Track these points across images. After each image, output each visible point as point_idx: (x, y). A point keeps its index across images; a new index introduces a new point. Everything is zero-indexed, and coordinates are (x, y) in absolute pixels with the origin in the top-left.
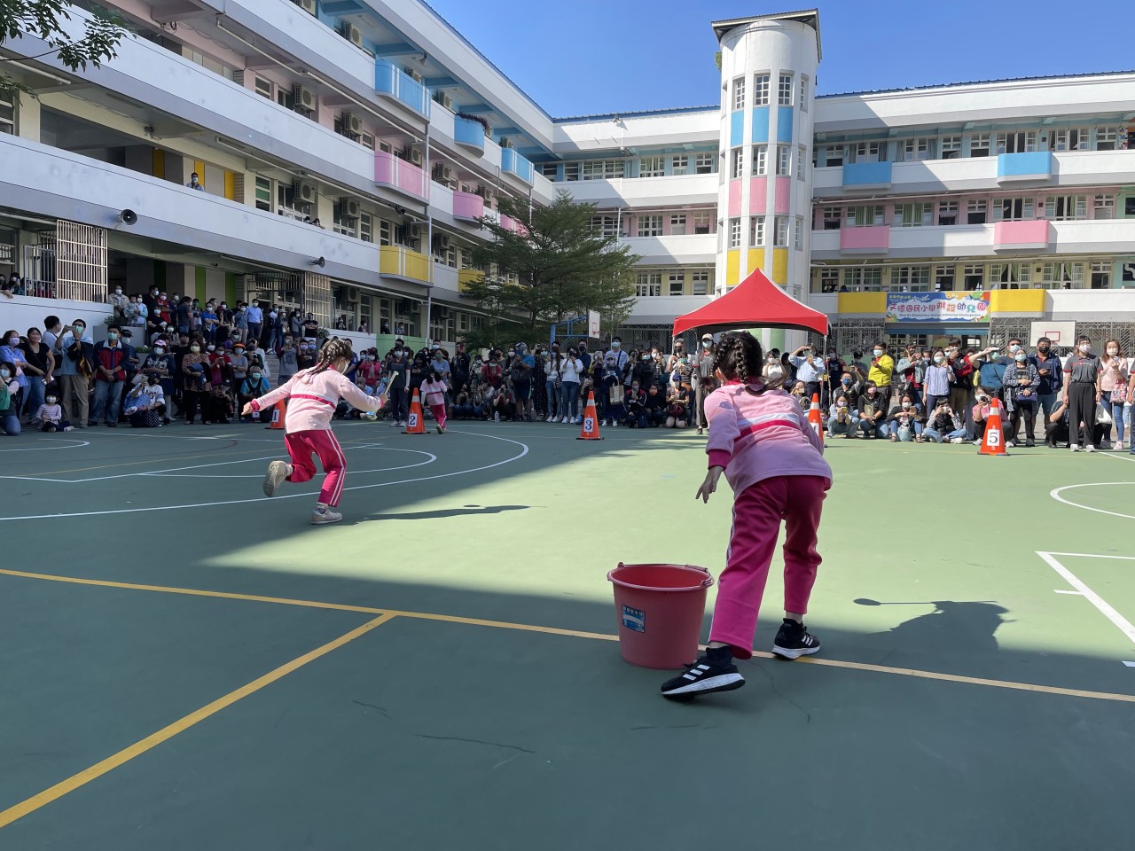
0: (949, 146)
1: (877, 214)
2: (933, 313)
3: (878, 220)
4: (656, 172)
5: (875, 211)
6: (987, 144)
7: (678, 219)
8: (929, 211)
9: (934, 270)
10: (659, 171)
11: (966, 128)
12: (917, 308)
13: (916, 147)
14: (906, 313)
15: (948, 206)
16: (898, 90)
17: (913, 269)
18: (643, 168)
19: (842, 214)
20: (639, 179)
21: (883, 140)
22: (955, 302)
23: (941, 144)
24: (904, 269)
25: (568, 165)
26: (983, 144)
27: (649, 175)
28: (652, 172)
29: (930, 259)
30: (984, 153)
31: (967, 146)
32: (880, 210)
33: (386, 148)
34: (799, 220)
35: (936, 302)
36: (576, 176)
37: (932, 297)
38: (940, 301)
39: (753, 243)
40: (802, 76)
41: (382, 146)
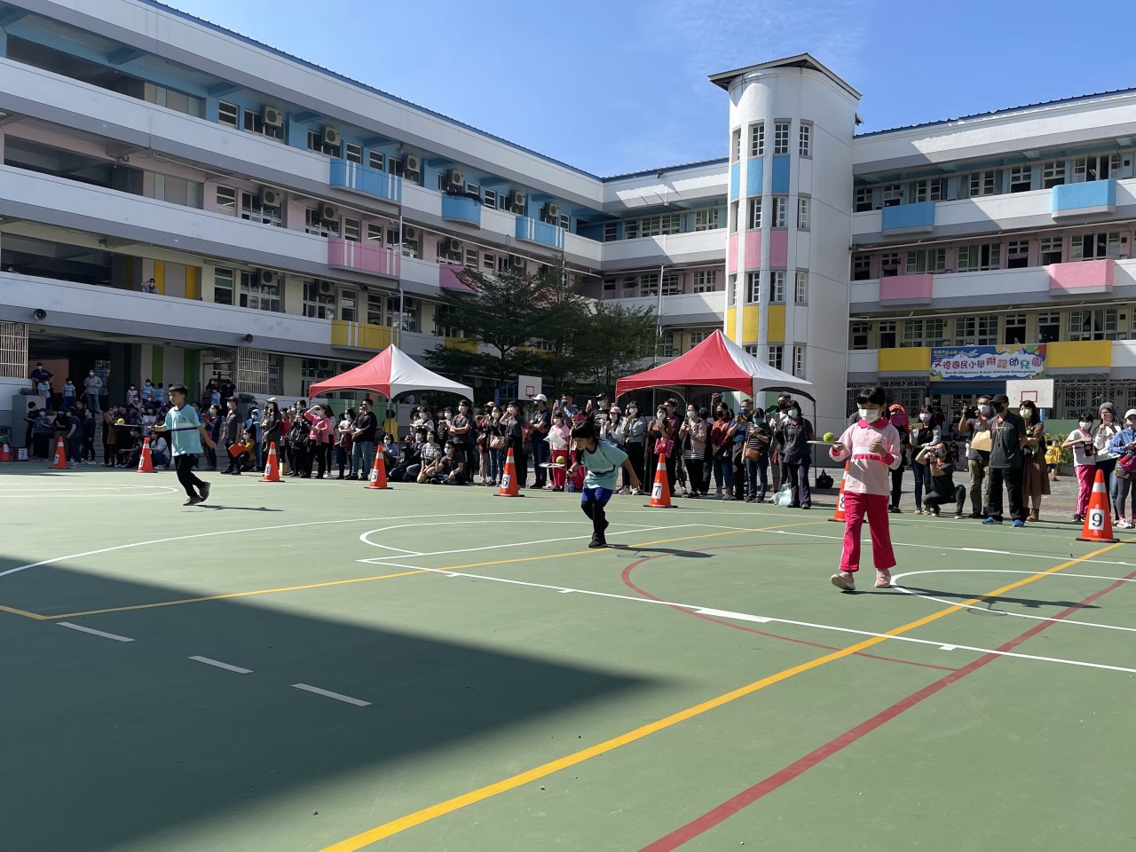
0: (1018, 178)
2: (983, 370)
5: (937, 255)
9: (1003, 319)
10: (713, 224)
12: (964, 365)
13: (982, 181)
14: (952, 370)
17: (981, 319)
18: (698, 221)
19: (902, 261)
21: (944, 176)
22: (1007, 357)
23: (1009, 176)
24: (970, 319)
26: (1058, 173)
27: (704, 228)
31: (1037, 175)
32: (941, 254)
33: (378, 229)
34: (801, 273)
35: (985, 357)
36: (635, 234)
37: (981, 352)
38: (989, 355)
39: (750, 300)
40: (803, 122)
41: (371, 228)
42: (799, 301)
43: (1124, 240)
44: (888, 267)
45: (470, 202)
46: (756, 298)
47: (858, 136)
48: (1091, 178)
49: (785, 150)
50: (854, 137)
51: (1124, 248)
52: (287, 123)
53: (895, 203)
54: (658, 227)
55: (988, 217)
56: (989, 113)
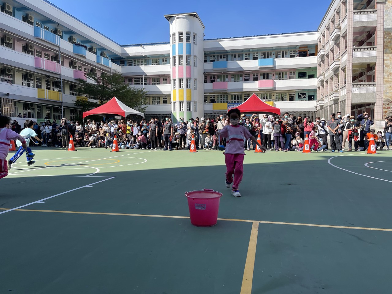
0: (246, 56)
6: (257, 56)
7: (165, 79)
10: (158, 63)
18: (153, 62)
19: (215, 78)
21: (227, 54)
23: (244, 56)
24: (235, 95)
25: (128, 61)
27: (155, 64)
29: (242, 92)
30: (256, 58)
31: (252, 56)
33: (47, 55)
34: (195, 80)
36: (131, 64)
39: (180, 87)
40: (194, 33)
41: (45, 55)
42: (195, 88)
43: (273, 75)
44: (212, 79)
45: (83, 48)
46: (182, 87)
47: (205, 40)
48: (265, 58)
49: (189, 41)
50: (204, 40)
51: (274, 77)
52: (14, 11)
53: (214, 61)
54: (139, 63)
55: (241, 67)
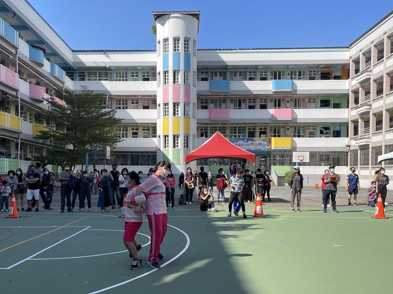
0: (251, 75)
1: (223, 103)
2: (249, 147)
3: (223, 105)
4: (123, 79)
5: (222, 102)
7: (135, 101)
8: (244, 102)
9: (247, 128)
10: (125, 78)
11: (258, 68)
12: (242, 145)
13: (238, 74)
15: (252, 101)
16: (231, 49)
17: (239, 128)
18: (117, 77)
19: (209, 103)
20: (115, 82)
21: (225, 71)
22: (257, 142)
23: (248, 74)
24: (235, 127)
25: (79, 73)
26: (265, 75)
27: (120, 80)
28: (122, 79)
29: (246, 124)
30: (265, 79)
31: (259, 76)
32: (224, 101)
34: (194, 105)
35: (250, 142)
36: (84, 79)
37: (248, 140)
38: (251, 142)
39: (175, 115)
43: (288, 102)
44: (203, 105)
46: (178, 114)
49: (188, 51)
51: (288, 104)
53: (207, 79)
54: (96, 77)
55: (249, 89)
56: (249, 49)
